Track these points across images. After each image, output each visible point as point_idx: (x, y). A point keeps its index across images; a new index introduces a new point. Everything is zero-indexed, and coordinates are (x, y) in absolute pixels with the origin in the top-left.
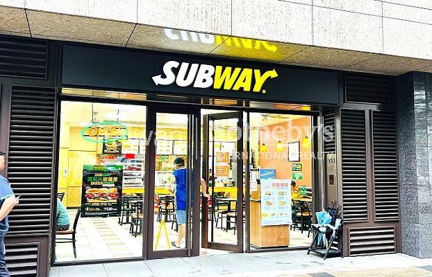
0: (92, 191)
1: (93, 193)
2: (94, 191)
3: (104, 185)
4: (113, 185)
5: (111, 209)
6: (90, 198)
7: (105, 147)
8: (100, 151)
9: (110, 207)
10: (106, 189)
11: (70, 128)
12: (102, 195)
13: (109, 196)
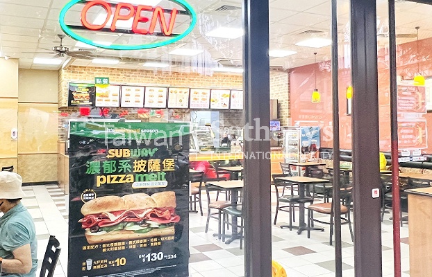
0: (100, 206)
1: (105, 211)
2: (107, 205)
3: (136, 185)
4: (165, 183)
5: (158, 256)
6: (95, 228)
7: (71, 97)
8: (65, 103)
9: (156, 250)
10: (143, 196)
11: (20, 70)
12: (131, 217)
13: (153, 216)
